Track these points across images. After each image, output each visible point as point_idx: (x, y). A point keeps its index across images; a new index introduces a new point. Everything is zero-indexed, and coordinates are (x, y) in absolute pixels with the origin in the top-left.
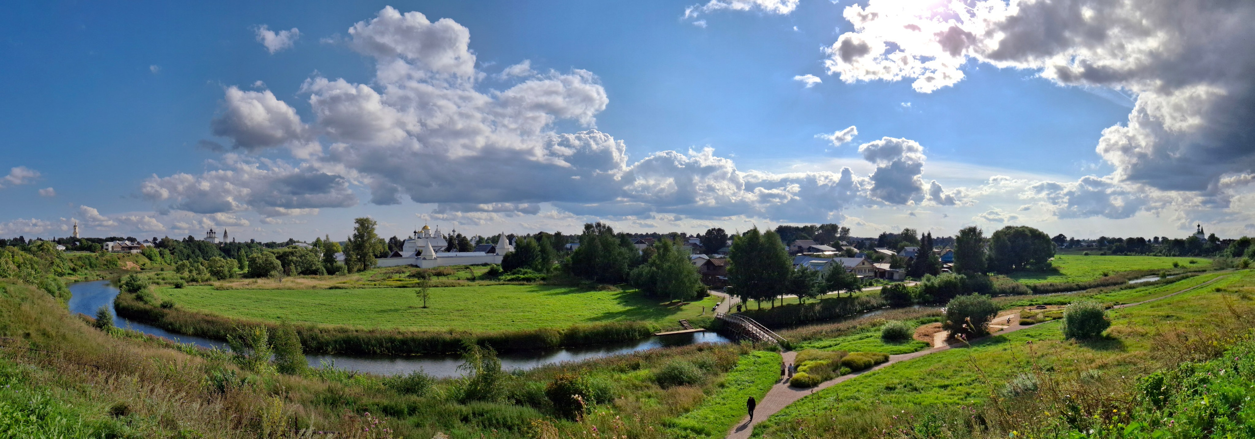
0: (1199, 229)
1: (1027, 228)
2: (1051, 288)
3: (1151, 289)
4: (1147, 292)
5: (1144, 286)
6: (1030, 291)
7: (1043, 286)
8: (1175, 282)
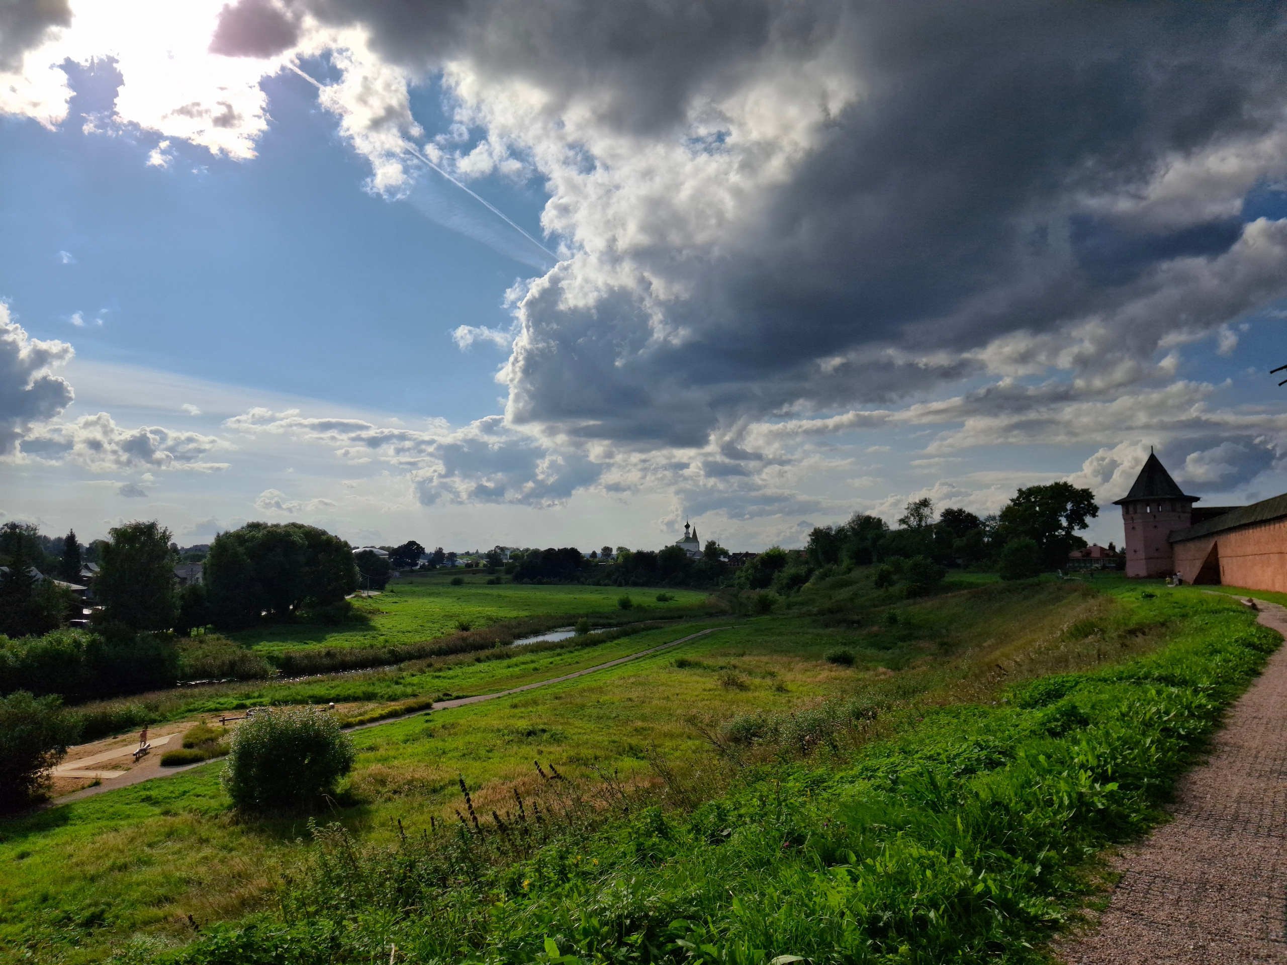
0: (687, 533)
1: (301, 527)
2: (325, 661)
3: (544, 659)
4: (532, 666)
5: (532, 651)
6: (273, 671)
7: (308, 657)
8: (603, 641)
